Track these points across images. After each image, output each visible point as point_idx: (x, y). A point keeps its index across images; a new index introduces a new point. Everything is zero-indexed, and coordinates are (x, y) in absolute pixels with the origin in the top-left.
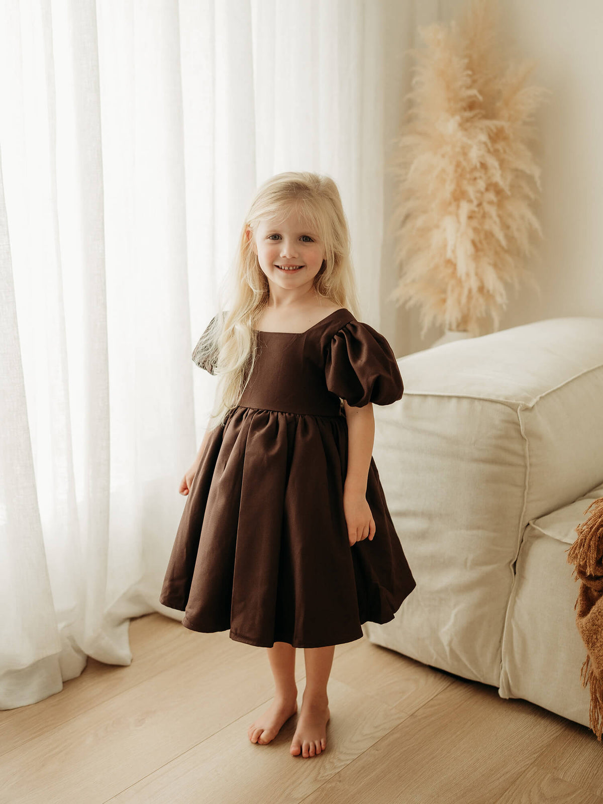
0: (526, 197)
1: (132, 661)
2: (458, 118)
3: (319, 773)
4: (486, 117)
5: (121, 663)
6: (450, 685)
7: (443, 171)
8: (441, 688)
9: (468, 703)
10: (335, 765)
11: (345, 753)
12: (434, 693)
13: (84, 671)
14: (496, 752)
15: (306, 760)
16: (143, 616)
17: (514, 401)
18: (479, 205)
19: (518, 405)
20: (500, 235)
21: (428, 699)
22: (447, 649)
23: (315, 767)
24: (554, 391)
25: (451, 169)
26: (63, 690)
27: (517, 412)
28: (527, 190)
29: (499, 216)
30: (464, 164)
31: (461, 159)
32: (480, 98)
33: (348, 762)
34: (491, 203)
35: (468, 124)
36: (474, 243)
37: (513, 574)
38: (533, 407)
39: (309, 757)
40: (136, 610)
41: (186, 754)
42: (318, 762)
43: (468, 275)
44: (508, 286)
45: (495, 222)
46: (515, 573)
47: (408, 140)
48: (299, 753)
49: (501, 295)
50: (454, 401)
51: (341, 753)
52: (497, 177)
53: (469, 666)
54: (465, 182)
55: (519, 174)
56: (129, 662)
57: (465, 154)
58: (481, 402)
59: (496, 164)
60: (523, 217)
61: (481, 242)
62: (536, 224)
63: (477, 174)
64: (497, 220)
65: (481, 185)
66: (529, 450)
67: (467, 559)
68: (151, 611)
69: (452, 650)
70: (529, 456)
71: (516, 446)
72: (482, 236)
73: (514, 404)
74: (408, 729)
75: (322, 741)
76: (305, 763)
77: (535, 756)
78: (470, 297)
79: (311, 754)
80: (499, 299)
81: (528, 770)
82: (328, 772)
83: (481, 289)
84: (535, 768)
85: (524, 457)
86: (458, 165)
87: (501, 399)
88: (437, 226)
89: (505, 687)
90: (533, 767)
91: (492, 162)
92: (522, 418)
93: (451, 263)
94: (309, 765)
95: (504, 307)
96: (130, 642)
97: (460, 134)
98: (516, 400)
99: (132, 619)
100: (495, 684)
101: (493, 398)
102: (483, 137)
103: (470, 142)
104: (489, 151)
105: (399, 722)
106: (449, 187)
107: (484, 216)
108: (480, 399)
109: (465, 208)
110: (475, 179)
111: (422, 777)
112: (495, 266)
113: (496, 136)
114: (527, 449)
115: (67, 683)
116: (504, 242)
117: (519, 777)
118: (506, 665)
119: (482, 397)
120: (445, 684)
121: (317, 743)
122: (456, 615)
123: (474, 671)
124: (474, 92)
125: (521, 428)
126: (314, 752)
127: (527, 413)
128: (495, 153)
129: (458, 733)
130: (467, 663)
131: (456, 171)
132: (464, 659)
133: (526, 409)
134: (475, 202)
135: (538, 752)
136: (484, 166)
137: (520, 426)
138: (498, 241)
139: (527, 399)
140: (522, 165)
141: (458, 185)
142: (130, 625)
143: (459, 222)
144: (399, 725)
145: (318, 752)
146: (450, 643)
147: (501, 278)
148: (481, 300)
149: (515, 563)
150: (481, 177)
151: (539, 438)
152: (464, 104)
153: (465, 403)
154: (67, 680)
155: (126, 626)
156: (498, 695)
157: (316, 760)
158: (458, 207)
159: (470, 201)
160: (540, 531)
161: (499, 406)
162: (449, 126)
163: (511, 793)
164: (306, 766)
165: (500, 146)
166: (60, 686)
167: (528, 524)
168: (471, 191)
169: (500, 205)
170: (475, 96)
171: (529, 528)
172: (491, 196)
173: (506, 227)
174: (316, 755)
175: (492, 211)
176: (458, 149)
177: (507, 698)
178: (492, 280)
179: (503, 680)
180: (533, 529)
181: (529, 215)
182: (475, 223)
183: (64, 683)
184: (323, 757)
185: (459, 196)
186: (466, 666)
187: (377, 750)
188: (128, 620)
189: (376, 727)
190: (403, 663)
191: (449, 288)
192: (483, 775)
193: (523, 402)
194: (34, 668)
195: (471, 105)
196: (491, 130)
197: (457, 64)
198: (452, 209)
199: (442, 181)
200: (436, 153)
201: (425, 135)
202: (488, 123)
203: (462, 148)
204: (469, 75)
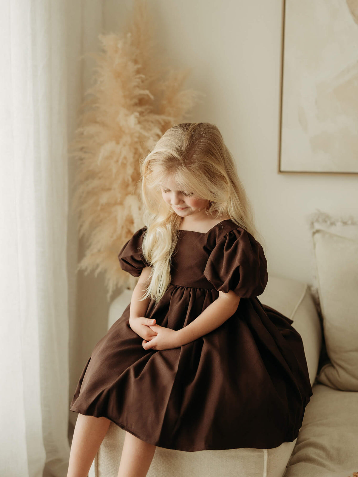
7: (125, 158)
25: (130, 156)
31: (138, 146)
32: (152, 97)
47: (91, 129)
88: (121, 203)
97: (138, 128)
102: (156, 130)
103: (146, 134)
106: (130, 171)
113: (165, 127)
124: (147, 92)
131: (134, 158)
141: (135, 169)
152: (136, 101)
170: (147, 95)
176: (135, 139)
185: (136, 178)
195: (141, 102)
196: (160, 123)
197: (132, 67)
198: (131, 188)
199: (124, 165)
200: (118, 143)
201: (103, 125)
202: (157, 117)
203: (139, 137)
204: (140, 78)
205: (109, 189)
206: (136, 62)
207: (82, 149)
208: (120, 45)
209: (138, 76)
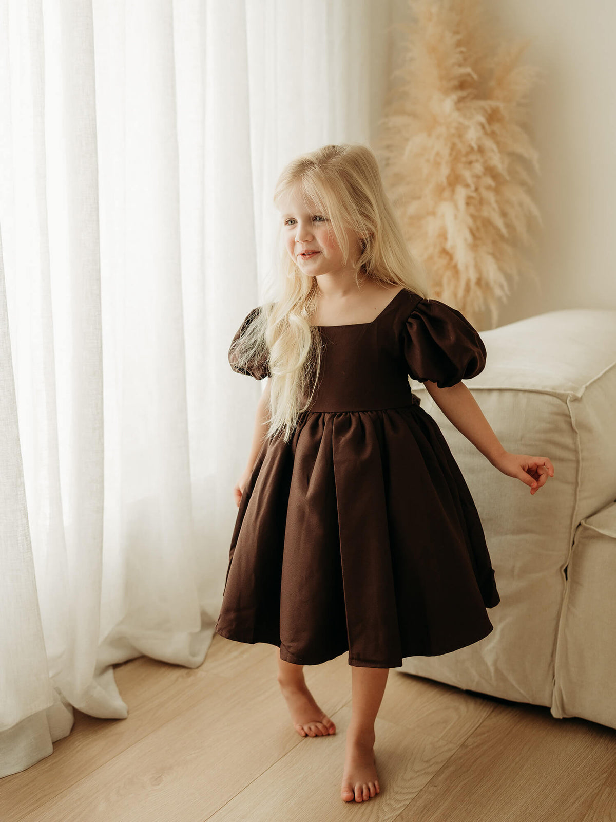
0: (523, 184)
1: (128, 712)
2: (454, 96)
3: (379, 817)
4: (477, 97)
5: (117, 717)
6: (493, 711)
7: (438, 154)
8: (485, 714)
9: (519, 727)
10: (394, 806)
11: (401, 793)
12: (479, 720)
13: (73, 729)
14: (563, 776)
15: (360, 805)
16: (127, 662)
17: (562, 392)
18: (477, 190)
19: (567, 396)
20: (499, 222)
21: (474, 727)
22: (492, 669)
23: (371, 811)
24: (595, 382)
25: (445, 152)
26: (53, 752)
27: (566, 403)
28: (524, 175)
29: (497, 202)
30: (460, 146)
31: (457, 140)
32: (475, 77)
33: (407, 802)
34: (488, 188)
35: (461, 105)
36: (472, 232)
37: (565, 579)
38: (581, 398)
39: (363, 801)
40: (118, 655)
41: (220, 811)
42: (374, 806)
43: (467, 267)
44: (508, 277)
45: (494, 209)
46: (567, 579)
47: (397, 121)
48: (352, 798)
49: (501, 287)
50: (495, 394)
51: (397, 793)
52: (497, 161)
53: (516, 686)
54: (460, 166)
55: (516, 158)
56: (125, 714)
57: (460, 136)
58: (526, 394)
59: (494, 147)
60: (521, 204)
61: (478, 229)
62: (535, 211)
63: (473, 157)
64: (495, 205)
65: (478, 168)
66: (580, 443)
67: (514, 567)
68: (136, 655)
69: (497, 670)
70: (581, 450)
71: (567, 440)
72: (479, 223)
73: (562, 395)
74: (462, 761)
75: (376, 784)
76: (360, 808)
77: (605, 775)
78: (468, 289)
79: (365, 798)
80: (498, 292)
81: (601, 792)
82: (389, 816)
83: (479, 282)
84: (607, 789)
85: (576, 451)
86: (453, 147)
87: (548, 390)
88: (433, 214)
89: (558, 705)
90: (606, 788)
91: (489, 144)
92: (572, 408)
93: (446, 253)
94: (365, 810)
95: (505, 300)
96: (120, 693)
97: (456, 114)
98: (565, 391)
99: (116, 666)
100: (547, 704)
101: (539, 388)
102: (481, 118)
103: (466, 123)
104: (486, 133)
105: (449, 754)
106: (445, 171)
107: (481, 202)
108: (525, 391)
109: (461, 193)
110: (470, 163)
111: (491, 810)
112: (493, 255)
113: (493, 117)
114: (579, 442)
115: (58, 744)
116: (504, 231)
117: (594, 800)
118: (560, 681)
119: (527, 388)
120: (488, 709)
121: (370, 785)
122: (502, 630)
123: (522, 691)
124: (468, 70)
125: (572, 419)
126: (368, 795)
127: (576, 404)
128: (493, 135)
129: (517, 759)
130: (514, 683)
131: (451, 154)
132: (511, 679)
133: (576, 400)
134: (473, 188)
135: (606, 771)
136: (481, 150)
137: (571, 418)
138: (497, 229)
139: (575, 389)
140: (520, 149)
141: (453, 170)
142: (114, 673)
143: (456, 206)
144: (450, 758)
145: (372, 795)
146: (495, 663)
147: (501, 269)
148: (479, 293)
149: (567, 567)
150: (477, 161)
151: (589, 429)
152: (456, 83)
153: (508, 395)
154: (55, 740)
155: (110, 674)
156: (551, 715)
157: (371, 803)
158: (453, 191)
159: (467, 186)
160: (595, 531)
161: (547, 398)
162: (445, 106)
163: (590, 818)
164: (361, 811)
165: (496, 127)
166: (50, 749)
167: (580, 524)
168: (467, 175)
169: (497, 191)
170: (469, 75)
171: (580, 529)
172: (489, 181)
173: (504, 214)
174: (370, 798)
175: (491, 197)
176: (453, 131)
177: (561, 718)
178: (492, 272)
179: (557, 697)
180: (586, 529)
181: (527, 200)
182: (472, 209)
183: (53, 743)
184: (378, 800)
185: (454, 180)
186: (513, 686)
187: (436, 786)
188: (111, 667)
189: (427, 762)
190: (437, 690)
191: (445, 280)
192: (556, 802)
193: (572, 392)
194: (19, 729)
195: (462, 85)
196: (485, 111)
197: (450, 39)
198: (446, 194)
199: (437, 164)
200: (429, 135)
201: (414, 115)
202: (482, 103)
203: (457, 129)
204: (462, 52)
205: (419, 198)
206: (456, 33)
207: (388, 147)
208: (434, 9)
209: (459, 50)
